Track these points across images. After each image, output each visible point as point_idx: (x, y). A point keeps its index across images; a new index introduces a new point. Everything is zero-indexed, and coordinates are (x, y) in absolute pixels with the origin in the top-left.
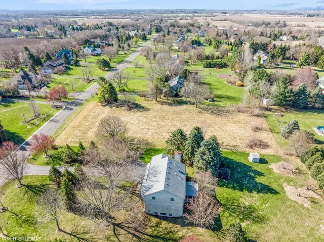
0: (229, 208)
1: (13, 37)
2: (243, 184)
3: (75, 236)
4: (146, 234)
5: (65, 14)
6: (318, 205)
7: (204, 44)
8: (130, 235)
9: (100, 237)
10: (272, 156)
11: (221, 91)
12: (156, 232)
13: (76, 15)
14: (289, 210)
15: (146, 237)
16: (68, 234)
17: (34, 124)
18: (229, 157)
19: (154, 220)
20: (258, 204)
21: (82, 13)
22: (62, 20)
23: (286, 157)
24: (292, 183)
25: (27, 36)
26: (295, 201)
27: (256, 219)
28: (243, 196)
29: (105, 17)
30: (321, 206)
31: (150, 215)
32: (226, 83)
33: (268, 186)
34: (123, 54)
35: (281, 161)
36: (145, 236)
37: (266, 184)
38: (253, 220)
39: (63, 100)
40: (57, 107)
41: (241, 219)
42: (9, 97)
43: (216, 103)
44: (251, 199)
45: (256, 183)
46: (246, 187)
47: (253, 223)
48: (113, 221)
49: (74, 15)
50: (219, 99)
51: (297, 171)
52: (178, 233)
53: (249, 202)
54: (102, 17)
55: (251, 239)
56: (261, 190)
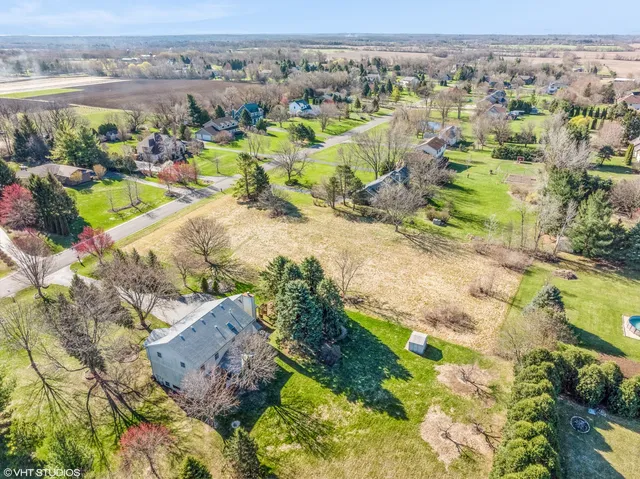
0: (287, 413)
1: (207, 79)
2: (350, 383)
3: (43, 379)
4: (130, 409)
5: (317, 41)
6: (471, 466)
7: (540, 111)
8: (107, 402)
9: (70, 390)
10: (463, 349)
11: (481, 207)
12: (147, 410)
13: (336, 44)
14: (398, 453)
15: (127, 412)
16: (39, 373)
17: (121, 215)
18: (373, 331)
19: (159, 392)
20: (346, 423)
21: (350, 39)
22: (306, 51)
23: (493, 359)
24: (452, 410)
25: (227, 79)
26: (426, 444)
27: (316, 447)
28: (331, 403)
29: (384, 48)
30: (474, 470)
31: (159, 383)
32: (509, 193)
33: (397, 400)
34: (358, 118)
35: (473, 363)
36: (128, 410)
37: (398, 395)
38: (310, 447)
39: (191, 185)
40: (172, 196)
41: (290, 437)
42: (122, 171)
43: (448, 229)
44: (342, 411)
45: (378, 388)
46: (352, 389)
47: (306, 451)
48: (102, 375)
49: (332, 44)
50: (461, 223)
51: (490, 391)
52: (174, 423)
53: (331, 416)
54: (379, 48)
55: (277, 474)
56: (378, 402)
